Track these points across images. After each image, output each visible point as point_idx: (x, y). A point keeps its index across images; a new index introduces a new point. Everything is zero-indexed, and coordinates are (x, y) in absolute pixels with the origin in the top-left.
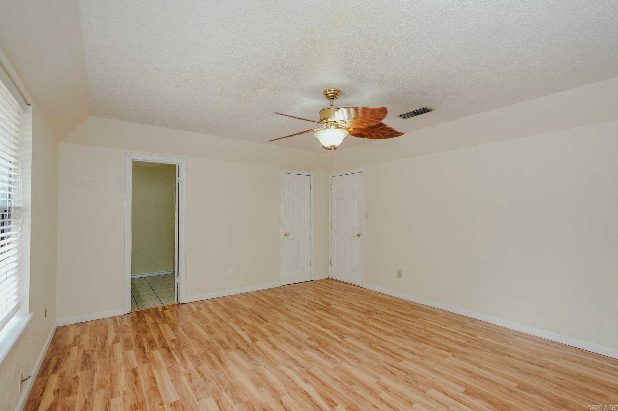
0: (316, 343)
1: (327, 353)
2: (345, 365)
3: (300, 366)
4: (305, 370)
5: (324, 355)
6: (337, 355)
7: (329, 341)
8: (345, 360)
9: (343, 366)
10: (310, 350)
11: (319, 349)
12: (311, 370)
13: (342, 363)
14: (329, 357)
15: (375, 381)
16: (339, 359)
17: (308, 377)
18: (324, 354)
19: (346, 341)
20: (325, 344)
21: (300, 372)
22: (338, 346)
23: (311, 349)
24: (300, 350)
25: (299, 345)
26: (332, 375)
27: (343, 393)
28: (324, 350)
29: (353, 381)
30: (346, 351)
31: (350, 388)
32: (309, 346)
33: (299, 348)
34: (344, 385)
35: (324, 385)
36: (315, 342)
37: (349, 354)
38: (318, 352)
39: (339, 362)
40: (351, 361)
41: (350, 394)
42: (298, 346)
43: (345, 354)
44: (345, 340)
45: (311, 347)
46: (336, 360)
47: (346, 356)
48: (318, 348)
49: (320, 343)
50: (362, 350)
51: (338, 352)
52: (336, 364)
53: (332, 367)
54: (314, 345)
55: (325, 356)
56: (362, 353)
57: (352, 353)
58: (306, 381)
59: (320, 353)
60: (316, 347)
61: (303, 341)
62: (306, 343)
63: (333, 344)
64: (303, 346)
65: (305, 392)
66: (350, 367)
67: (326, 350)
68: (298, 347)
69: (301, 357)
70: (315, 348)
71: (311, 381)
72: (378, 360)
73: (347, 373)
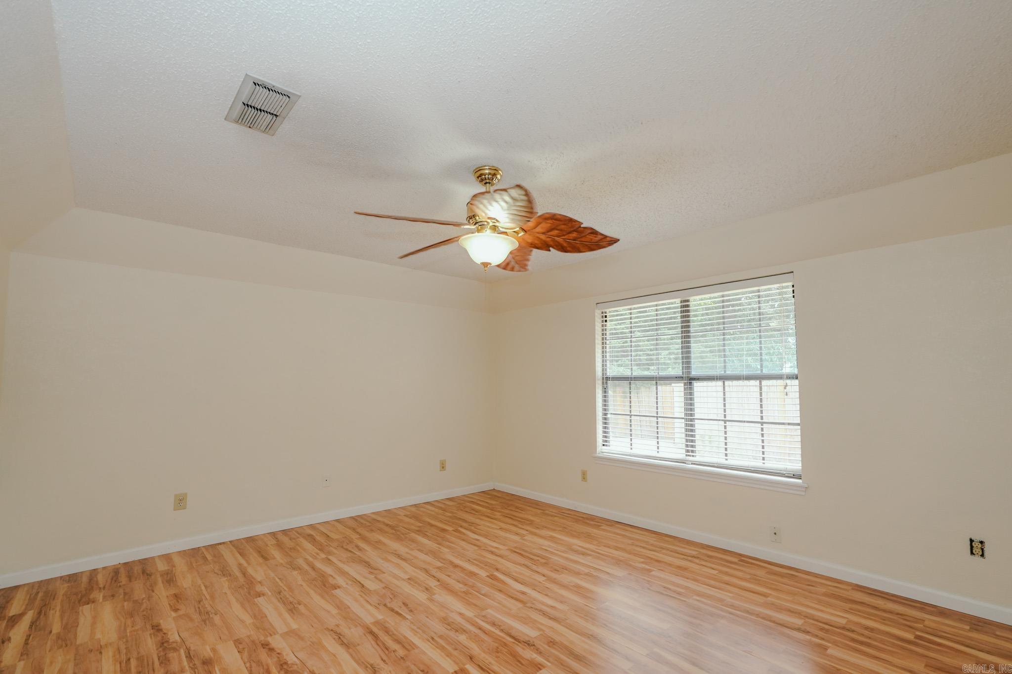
0: (521, 653)
1: (497, 632)
2: (469, 613)
3: (537, 609)
4: (528, 605)
5: (502, 628)
6: (480, 629)
7: (493, 662)
8: (469, 620)
9: (473, 612)
10: (530, 637)
11: (513, 640)
12: (520, 605)
13: (474, 616)
14: (494, 624)
15: (436, 597)
16: (477, 623)
17: (522, 597)
18: (502, 630)
19: (454, 661)
20: (503, 654)
21: (534, 602)
22: (475, 649)
23: (527, 639)
24: (550, 637)
25: (555, 649)
26: (490, 601)
27: (479, 585)
28: (504, 638)
29: (464, 597)
30: (462, 638)
31: (470, 589)
32: (534, 645)
33: (551, 642)
34: (477, 592)
35: (500, 591)
36: (523, 658)
37: (458, 631)
38: (513, 633)
39: (478, 618)
40: (459, 619)
41: (471, 584)
42: (554, 646)
43: (465, 631)
44: (457, 664)
45: (528, 644)
46: (483, 621)
47: (465, 628)
48: (514, 643)
49: (511, 654)
50: (431, 640)
51: (476, 635)
52: (484, 614)
53: (489, 611)
54: (523, 649)
55: (500, 626)
56: (433, 635)
57: (452, 634)
58: (523, 593)
59: (509, 632)
60: (519, 644)
61: (551, 659)
62: (541, 653)
63: (484, 652)
64: (546, 647)
65: (522, 584)
66: (464, 610)
67: (500, 638)
68: (554, 644)
69: (542, 624)
70: (519, 642)
71: (518, 594)
72: (413, 623)
73: (469, 604)
